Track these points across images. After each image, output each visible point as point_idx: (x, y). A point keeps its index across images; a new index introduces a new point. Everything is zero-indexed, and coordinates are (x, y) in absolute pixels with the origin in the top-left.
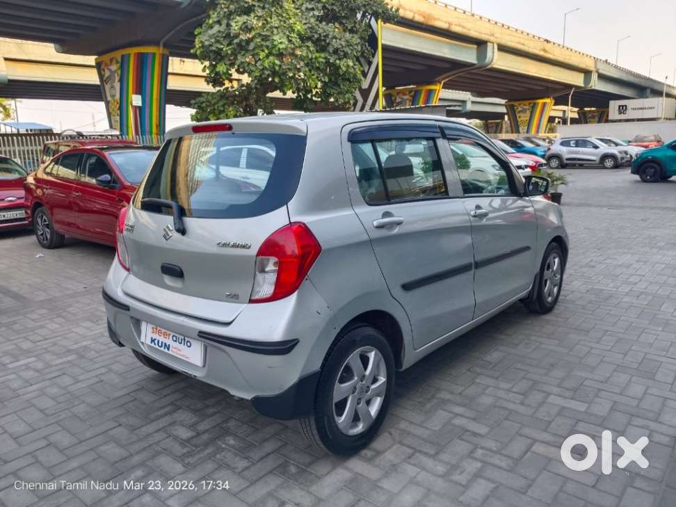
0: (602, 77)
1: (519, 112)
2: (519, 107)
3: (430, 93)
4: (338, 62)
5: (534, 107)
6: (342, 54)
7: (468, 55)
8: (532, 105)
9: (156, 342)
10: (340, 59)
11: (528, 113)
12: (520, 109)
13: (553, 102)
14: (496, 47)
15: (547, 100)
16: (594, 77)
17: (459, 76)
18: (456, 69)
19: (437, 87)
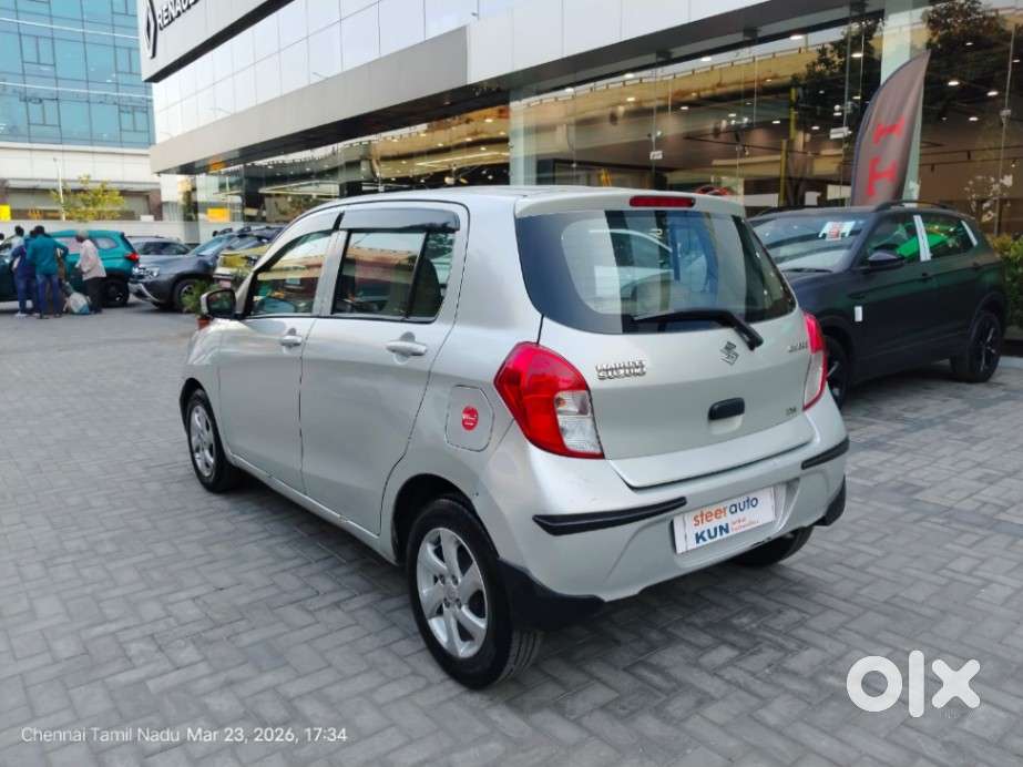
9: (706, 535)
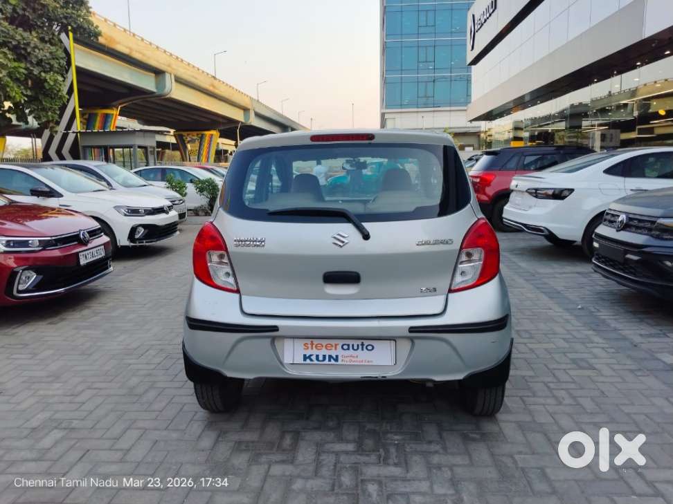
0: (258, 115)
1: (188, 142)
2: (189, 136)
3: (106, 118)
4: (43, 74)
5: (202, 138)
6: (48, 66)
7: (146, 82)
8: (200, 136)
9: (313, 357)
10: (45, 72)
11: (197, 144)
12: (189, 139)
13: (219, 134)
14: (173, 77)
15: (214, 132)
16: (252, 115)
17: (135, 103)
18: (134, 96)
19: (115, 112)
